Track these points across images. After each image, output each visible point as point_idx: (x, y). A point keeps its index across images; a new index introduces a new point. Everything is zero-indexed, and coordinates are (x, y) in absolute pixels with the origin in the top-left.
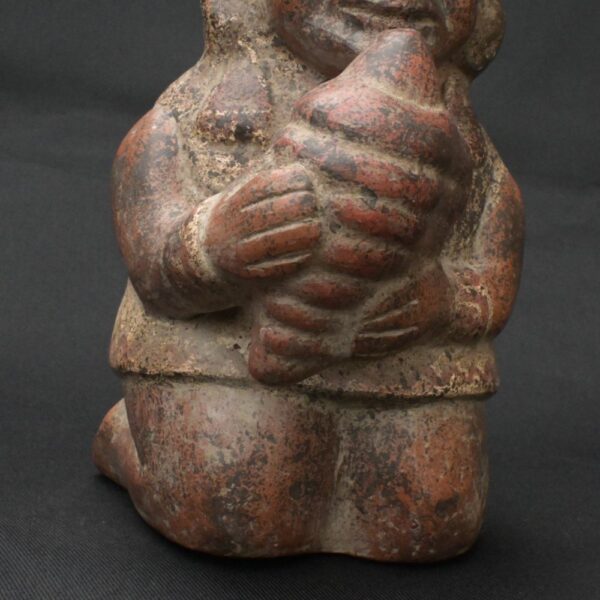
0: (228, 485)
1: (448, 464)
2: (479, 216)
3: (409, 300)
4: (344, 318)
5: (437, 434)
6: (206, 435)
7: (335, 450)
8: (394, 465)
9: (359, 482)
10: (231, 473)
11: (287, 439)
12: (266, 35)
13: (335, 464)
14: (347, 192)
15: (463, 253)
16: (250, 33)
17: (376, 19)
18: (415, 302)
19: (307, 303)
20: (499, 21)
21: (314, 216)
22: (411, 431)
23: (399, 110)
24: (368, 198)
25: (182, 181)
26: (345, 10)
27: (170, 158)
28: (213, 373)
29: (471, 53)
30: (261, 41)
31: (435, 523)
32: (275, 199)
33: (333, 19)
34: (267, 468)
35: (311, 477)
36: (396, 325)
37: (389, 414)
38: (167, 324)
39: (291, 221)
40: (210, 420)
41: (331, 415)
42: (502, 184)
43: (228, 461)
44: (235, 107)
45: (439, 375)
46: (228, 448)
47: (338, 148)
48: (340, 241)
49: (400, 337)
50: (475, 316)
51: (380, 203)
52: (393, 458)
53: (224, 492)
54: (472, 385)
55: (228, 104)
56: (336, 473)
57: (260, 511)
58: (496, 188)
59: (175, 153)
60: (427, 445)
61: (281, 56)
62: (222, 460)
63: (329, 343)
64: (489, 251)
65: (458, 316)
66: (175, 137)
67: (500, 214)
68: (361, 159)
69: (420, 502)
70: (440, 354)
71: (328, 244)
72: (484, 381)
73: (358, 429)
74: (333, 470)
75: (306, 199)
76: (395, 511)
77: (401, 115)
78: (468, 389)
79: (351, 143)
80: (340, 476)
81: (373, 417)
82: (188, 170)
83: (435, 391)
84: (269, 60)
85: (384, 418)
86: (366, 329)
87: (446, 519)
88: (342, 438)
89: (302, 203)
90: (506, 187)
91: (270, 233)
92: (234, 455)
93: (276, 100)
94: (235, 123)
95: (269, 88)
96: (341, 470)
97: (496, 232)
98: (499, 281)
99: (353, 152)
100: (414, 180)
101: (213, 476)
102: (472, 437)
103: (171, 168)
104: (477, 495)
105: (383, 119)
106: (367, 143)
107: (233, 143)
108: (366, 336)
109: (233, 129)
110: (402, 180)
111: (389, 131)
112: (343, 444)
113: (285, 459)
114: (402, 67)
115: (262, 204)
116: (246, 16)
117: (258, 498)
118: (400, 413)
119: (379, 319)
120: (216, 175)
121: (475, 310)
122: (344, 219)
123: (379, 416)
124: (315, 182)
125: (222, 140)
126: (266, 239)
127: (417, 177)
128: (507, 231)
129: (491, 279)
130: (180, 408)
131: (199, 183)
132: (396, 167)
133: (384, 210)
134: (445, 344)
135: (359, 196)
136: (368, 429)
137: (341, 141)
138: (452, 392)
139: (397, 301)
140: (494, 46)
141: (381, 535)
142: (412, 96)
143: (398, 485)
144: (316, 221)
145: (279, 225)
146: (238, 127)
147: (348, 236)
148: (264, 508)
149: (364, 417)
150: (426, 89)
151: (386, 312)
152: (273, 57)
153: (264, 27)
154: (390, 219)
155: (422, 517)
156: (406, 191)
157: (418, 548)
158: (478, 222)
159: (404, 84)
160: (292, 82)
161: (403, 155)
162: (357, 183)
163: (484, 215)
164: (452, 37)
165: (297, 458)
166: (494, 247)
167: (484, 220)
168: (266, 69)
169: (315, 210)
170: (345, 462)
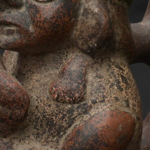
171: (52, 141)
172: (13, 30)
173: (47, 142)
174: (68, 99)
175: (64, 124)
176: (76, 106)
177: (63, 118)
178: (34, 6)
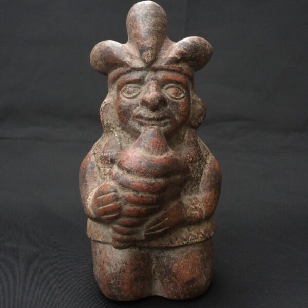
0: (113, 280)
1: (190, 268)
2: (201, 177)
3: (164, 219)
4: (139, 229)
5: (186, 257)
6: (106, 262)
7: (151, 264)
8: (171, 269)
9: (161, 274)
10: (114, 276)
11: (131, 263)
12: (119, 126)
13: (151, 269)
14: (128, 191)
15: (194, 192)
16: (114, 126)
17: (147, 122)
18: (167, 219)
19: (123, 227)
20: (203, 109)
21: (118, 201)
22: (176, 257)
23: (146, 160)
24: (135, 193)
25: (96, 177)
26: (137, 119)
27: (92, 170)
28: (108, 241)
29: (193, 122)
30: (118, 128)
31: (187, 288)
32: (105, 195)
33: (134, 122)
34: (125, 274)
35: (142, 275)
36: (160, 228)
37: (169, 251)
38: (96, 223)
39: (109, 203)
40: (107, 257)
41: (148, 253)
42: (210, 164)
43: (113, 272)
44: (109, 152)
45: (185, 237)
46: (113, 267)
47: (125, 176)
48: (128, 208)
49: (162, 232)
50: (196, 216)
51: (140, 194)
52: (171, 267)
53: (112, 282)
54: (199, 239)
55: (108, 151)
56: (152, 272)
57: (124, 288)
58: (207, 166)
59: (94, 168)
60: (182, 262)
61: (125, 133)
62: (111, 271)
63: (135, 237)
64: (204, 189)
65: (189, 217)
66: (94, 162)
67: (209, 175)
68: (132, 180)
69: (180, 282)
70: (186, 230)
71: (124, 209)
72: (204, 236)
73: (159, 256)
74: (151, 271)
75: (114, 195)
76: (172, 285)
77: (146, 163)
78: (197, 240)
79: (129, 174)
80: (154, 272)
81: (163, 252)
82: (98, 173)
83: (183, 243)
84: (121, 134)
85: (167, 253)
86: (147, 232)
87: (191, 286)
88: (153, 260)
89: (113, 197)
90: (212, 165)
91: (104, 207)
92: (114, 270)
93: (123, 148)
94: (109, 157)
95: (121, 145)
96: (154, 270)
97: (208, 182)
98: (208, 200)
99: (129, 178)
100: (152, 185)
101: (109, 277)
102: (201, 256)
103: (93, 173)
104: (204, 276)
105: (139, 165)
106: (134, 174)
107: (110, 164)
108: (148, 233)
109: (109, 160)
110: (147, 186)
111: (141, 169)
112: (154, 262)
113: (131, 270)
114: (149, 143)
115: (102, 197)
116: (113, 121)
117: (123, 284)
118: (172, 251)
119: (152, 228)
120: (106, 174)
121: (196, 214)
122: (128, 200)
123: (165, 252)
124: (117, 189)
125: (107, 163)
126: (103, 209)
127: (154, 183)
128: (211, 182)
129: (205, 200)
130: (100, 252)
131: (101, 177)
132: (145, 182)
133: (142, 196)
134: (187, 226)
135: (132, 193)
136: (162, 257)
137: (126, 174)
138: (190, 242)
139: (158, 221)
140: (202, 118)
141: (169, 292)
142: (152, 153)
143: (173, 276)
144: (118, 202)
145: (106, 204)
146: (111, 159)
147: (131, 206)
148: (126, 287)
149: (160, 252)
150: (158, 149)
151: (154, 225)
152: (122, 133)
153: (118, 124)
154: (144, 199)
155: (182, 287)
156: (150, 189)
157: (182, 296)
158: (200, 180)
159: (149, 149)
160: (129, 141)
161: (147, 177)
162: (131, 189)
163: (202, 177)
164: (179, 122)
165: (135, 270)
166: (206, 188)
167: (203, 178)
168: (120, 138)
169: (117, 199)
170: (155, 267)
171: (195, 189)
172: (168, 122)
173: (192, 191)
174: (198, 158)
175: (199, 175)
176: (201, 161)
177: (197, 171)
178: (175, 102)
